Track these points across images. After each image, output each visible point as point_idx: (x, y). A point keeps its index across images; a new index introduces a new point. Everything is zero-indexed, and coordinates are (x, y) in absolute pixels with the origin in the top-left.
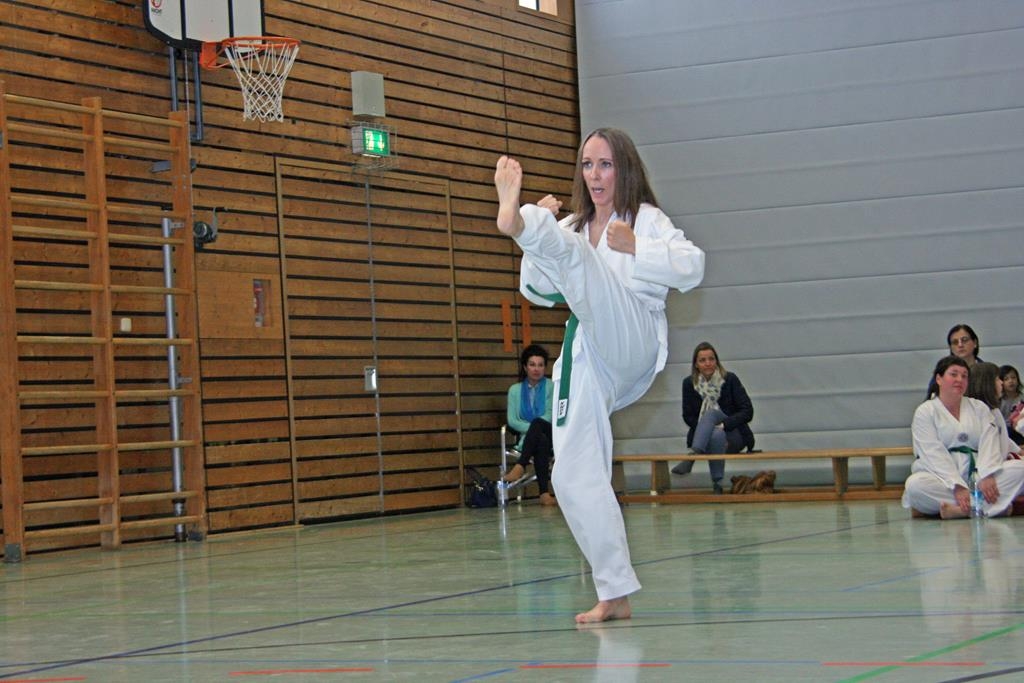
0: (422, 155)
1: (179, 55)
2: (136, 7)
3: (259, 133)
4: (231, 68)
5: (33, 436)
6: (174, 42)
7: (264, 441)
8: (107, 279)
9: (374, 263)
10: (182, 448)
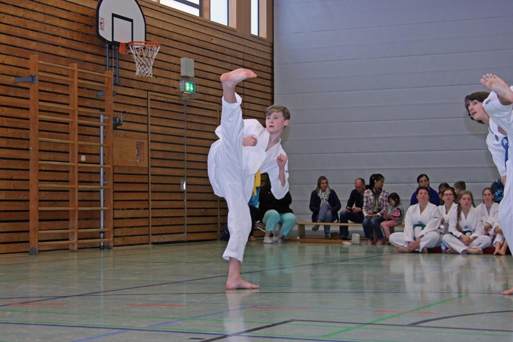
0: (209, 93)
1: (110, 48)
2: (94, 27)
3: (142, 81)
4: (131, 54)
5: (43, 203)
6: (108, 42)
7: (138, 209)
8: (76, 139)
9: (187, 137)
10: (104, 211)
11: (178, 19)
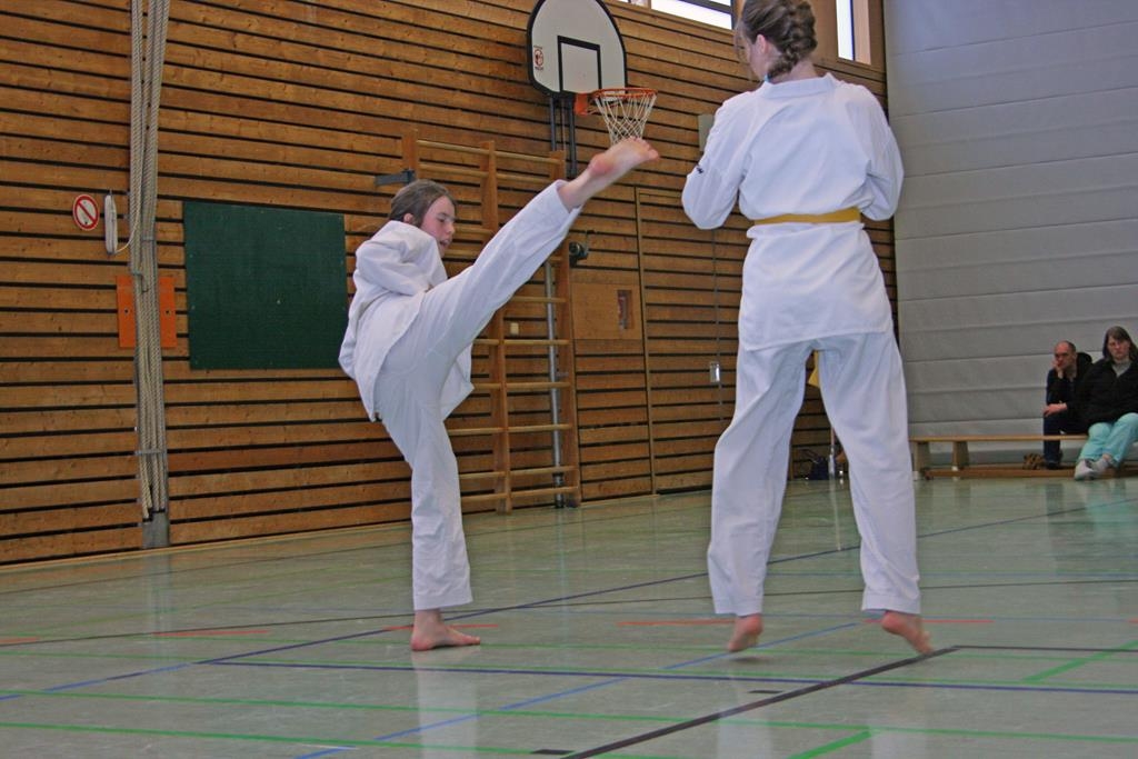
1: (557, 104)
2: (523, 66)
4: (599, 114)
6: (553, 94)
7: (627, 424)
10: (560, 431)
11: (688, 37)
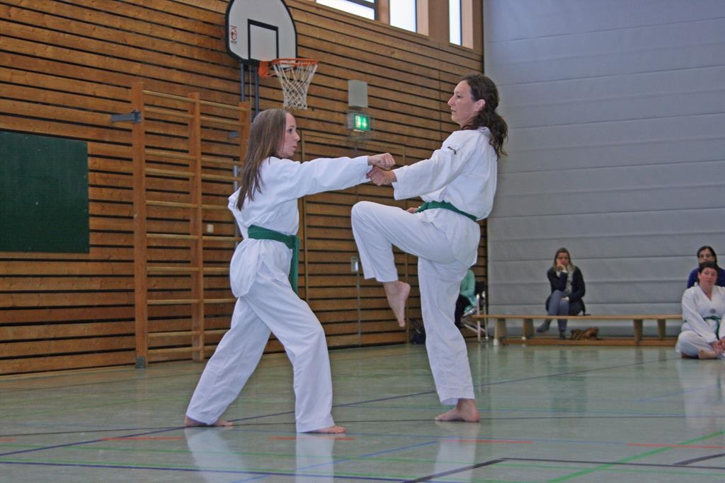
0: (390, 131)
1: (246, 69)
4: (276, 76)
5: (155, 293)
8: (200, 202)
11: (343, 24)
